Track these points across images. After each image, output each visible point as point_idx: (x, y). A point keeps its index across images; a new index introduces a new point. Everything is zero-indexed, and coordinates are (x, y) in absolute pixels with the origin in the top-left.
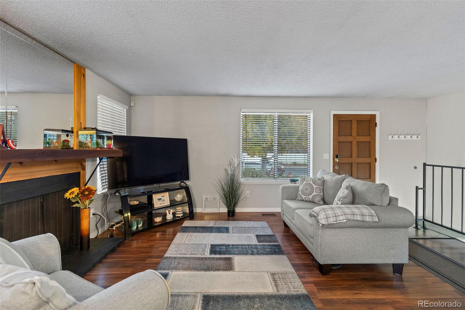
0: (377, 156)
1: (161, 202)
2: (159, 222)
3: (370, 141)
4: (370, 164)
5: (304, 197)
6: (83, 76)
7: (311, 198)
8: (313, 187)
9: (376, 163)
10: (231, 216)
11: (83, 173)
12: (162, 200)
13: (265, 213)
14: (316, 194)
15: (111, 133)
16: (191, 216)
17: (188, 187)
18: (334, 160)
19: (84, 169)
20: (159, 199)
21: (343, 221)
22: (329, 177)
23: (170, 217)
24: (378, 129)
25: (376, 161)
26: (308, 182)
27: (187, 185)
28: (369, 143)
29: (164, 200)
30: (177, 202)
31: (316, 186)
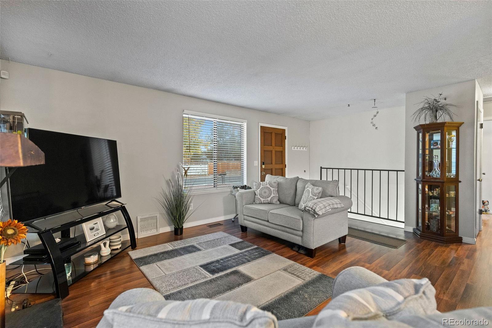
0: (286, 163)
1: (95, 233)
3: (282, 150)
4: (282, 169)
5: (262, 200)
7: (269, 200)
8: (271, 190)
9: (286, 168)
10: (179, 234)
12: (94, 229)
13: (212, 224)
14: (274, 195)
16: (133, 244)
17: (124, 206)
18: (261, 166)
20: (92, 229)
21: (329, 210)
22: (282, 180)
23: (106, 252)
24: (286, 141)
25: (286, 167)
26: (265, 186)
27: (123, 204)
28: (282, 152)
29: (97, 230)
31: (273, 189)
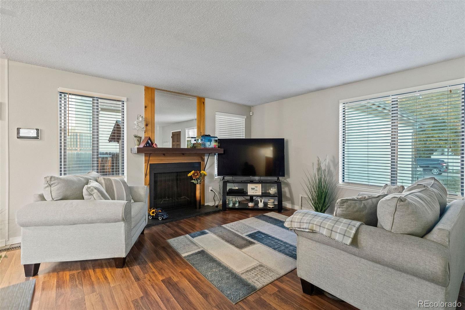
1: (254, 191)
2: (251, 207)
6: (202, 103)
11: (203, 163)
15: (217, 137)
16: (280, 209)
17: (281, 182)
19: (203, 160)
20: (253, 189)
23: (261, 205)
29: (256, 190)
30: (271, 194)
